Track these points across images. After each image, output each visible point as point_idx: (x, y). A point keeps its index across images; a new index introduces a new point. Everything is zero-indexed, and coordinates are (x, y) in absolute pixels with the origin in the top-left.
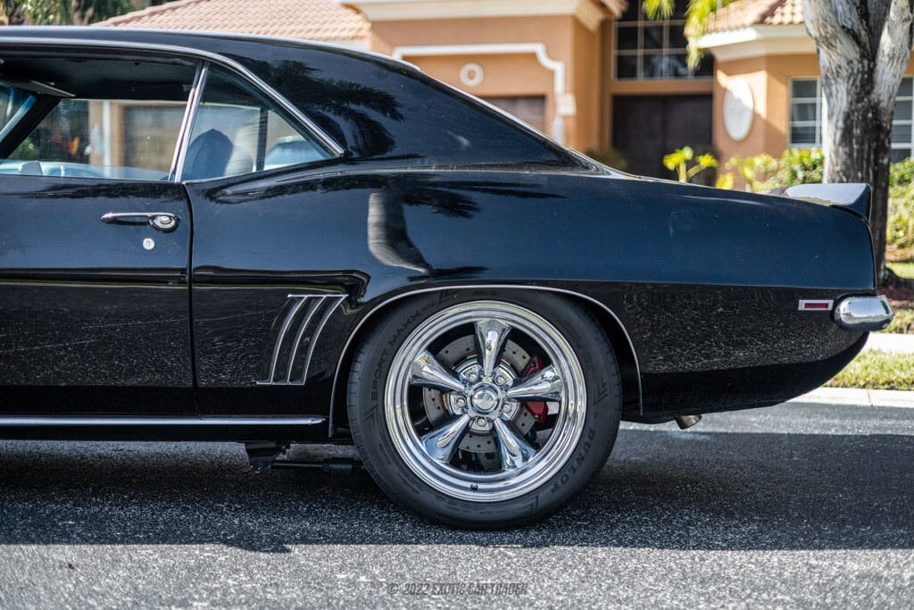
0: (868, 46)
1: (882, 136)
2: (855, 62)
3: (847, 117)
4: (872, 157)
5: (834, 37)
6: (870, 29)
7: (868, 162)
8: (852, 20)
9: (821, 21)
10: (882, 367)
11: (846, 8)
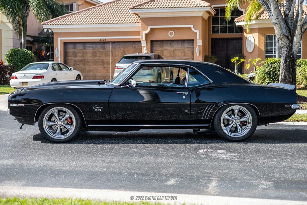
0: (291, 40)
1: (294, 61)
2: (288, 44)
3: (286, 57)
4: (292, 67)
5: (283, 38)
6: (291, 35)
7: (291, 68)
8: (287, 33)
9: (280, 34)
10: (296, 117)
11: (285, 31)
